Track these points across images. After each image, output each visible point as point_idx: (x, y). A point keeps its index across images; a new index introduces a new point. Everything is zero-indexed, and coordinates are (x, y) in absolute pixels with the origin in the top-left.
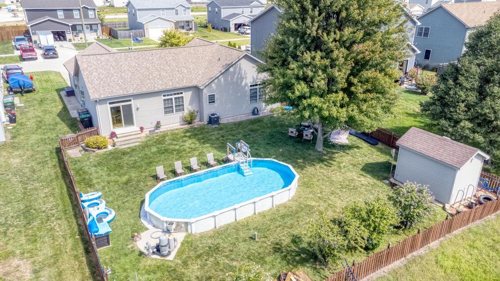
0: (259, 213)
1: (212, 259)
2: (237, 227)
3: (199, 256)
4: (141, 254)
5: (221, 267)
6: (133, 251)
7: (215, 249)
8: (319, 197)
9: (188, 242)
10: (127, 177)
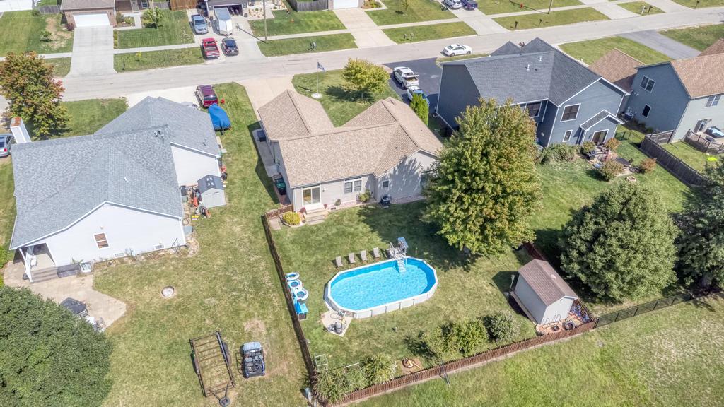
0: (403, 309)
1: (366, 340)
2: (386, 317)
3: (359, 337)
4: (325, 329)
5: (371, 347)
6: (320, 326)
7: (369, 333)
8: (449, 302)
9: (353, 325)
10: (314, 258)
